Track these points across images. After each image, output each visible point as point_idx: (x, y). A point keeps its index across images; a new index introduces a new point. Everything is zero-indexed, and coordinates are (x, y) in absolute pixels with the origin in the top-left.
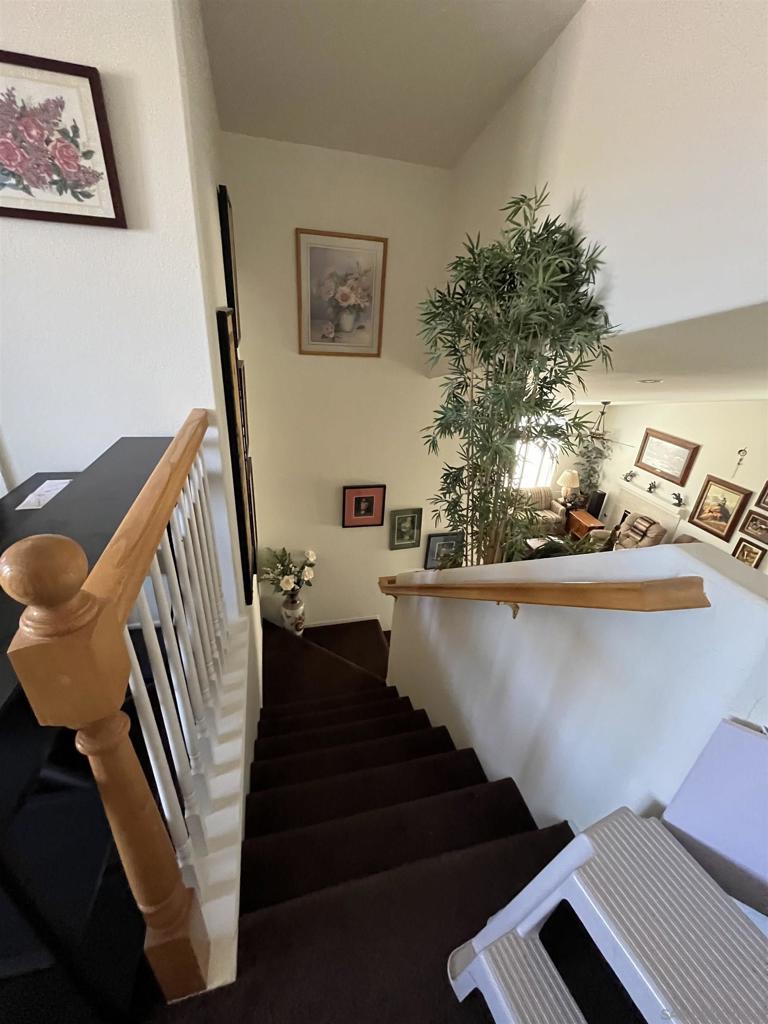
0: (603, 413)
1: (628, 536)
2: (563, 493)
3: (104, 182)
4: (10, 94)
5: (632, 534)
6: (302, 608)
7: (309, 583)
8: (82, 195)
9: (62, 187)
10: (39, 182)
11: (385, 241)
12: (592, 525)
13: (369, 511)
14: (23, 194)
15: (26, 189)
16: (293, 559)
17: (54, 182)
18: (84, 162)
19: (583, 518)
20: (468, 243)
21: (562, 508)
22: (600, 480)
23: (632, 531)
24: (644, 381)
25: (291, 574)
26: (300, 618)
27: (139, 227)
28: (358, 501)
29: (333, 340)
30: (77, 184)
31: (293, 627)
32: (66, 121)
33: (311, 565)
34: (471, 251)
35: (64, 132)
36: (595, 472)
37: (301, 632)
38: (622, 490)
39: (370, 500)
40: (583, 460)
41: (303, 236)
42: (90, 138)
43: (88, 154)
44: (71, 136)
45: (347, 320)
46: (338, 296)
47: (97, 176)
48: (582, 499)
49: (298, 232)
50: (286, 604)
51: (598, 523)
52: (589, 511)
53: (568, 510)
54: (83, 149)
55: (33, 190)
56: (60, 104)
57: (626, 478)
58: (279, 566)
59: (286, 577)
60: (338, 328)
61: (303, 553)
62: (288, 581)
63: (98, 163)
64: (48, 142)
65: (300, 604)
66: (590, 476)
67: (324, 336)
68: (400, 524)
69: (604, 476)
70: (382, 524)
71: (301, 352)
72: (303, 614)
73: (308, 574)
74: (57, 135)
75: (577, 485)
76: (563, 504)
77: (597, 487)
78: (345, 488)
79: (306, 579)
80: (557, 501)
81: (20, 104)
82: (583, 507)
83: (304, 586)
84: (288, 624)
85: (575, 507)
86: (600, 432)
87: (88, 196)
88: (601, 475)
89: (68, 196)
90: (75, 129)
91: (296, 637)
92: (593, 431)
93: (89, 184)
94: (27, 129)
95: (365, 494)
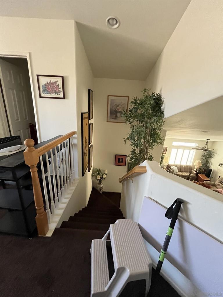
0: (207, 143)
1: (219, 185)
2: (196, 168)
3: (62, 92)
4: (50, 81)
5: (220, 184)
6: (102, 185)
7: (105, 179)
8: (58, 94)
9: (56, 93)
10: (52, 93)
11: (128, 97)
12: (205, 179)
13: (122, 162)
14: (50, 95)
15: (51, 94)
16: (102, 172)
17: (55, 93)
18: (60, 89)
19: (203, 177)
20: (134, 98)
21: (195, 172)
22: (210, 165)
23: (221, 183)
24: (203, 132)
25: (100, 175)
26: (101, 188)
27: (66, 99)
28: (119, 159)
29: (115, 119)
30: (58, 93)
31: (100, 190)
32: (58, 84)
33: (106, 174)
34: (135, 100)
35: (57, 85)
36: (209, 162)
37: (102, 192)
38: (218, 169)
39: (122, 159)
40: (204, 158)
41: (109, 97)
42: (61, 86)
43: (60, 88)
44: (58, 86)
45: (118, 115)
46: (117, 109)
47: (61, 91)
48: (203, 171)
49: (108, 96)
50: (98, 183)
51: (209, 179)
52: (205, 175)
53: (197, 173)
54: (59, 87)
55: (52, 94)
56: (57, 81)
57: (219, 165)
58: (97, 173)
59: (99, 176)
60: (116, 116)
61: (104, 171)
62: (99, 177)
63: (61, 90)
64: (55, 87)
65: (102, 184)
66: (206, 163)
67: (113, 118)
68: (130, 167)
69: (212, 164)
70: (125, 166)
71: (107, 122)
72: (103, 187)
73: (104, 176)
74: (56, 86)
75: (201, 166)
76: (195, 171)
77: (209, 167)
78: (116, 155)
79: (104, 177)
80: (194, 170)
81: (52, 82)
82: (203, 173)
83: (103, 179)
84: (98, 189)
85: (200, 173)
86: (207, 148)
87: (59, 94)
88: (211, 164)
89: (56, 94)
90: (59, 85)
91: (101, 193)
92: (204, 148)
93: (60, 93)
94: (52, 85)
95: (121, 157)
